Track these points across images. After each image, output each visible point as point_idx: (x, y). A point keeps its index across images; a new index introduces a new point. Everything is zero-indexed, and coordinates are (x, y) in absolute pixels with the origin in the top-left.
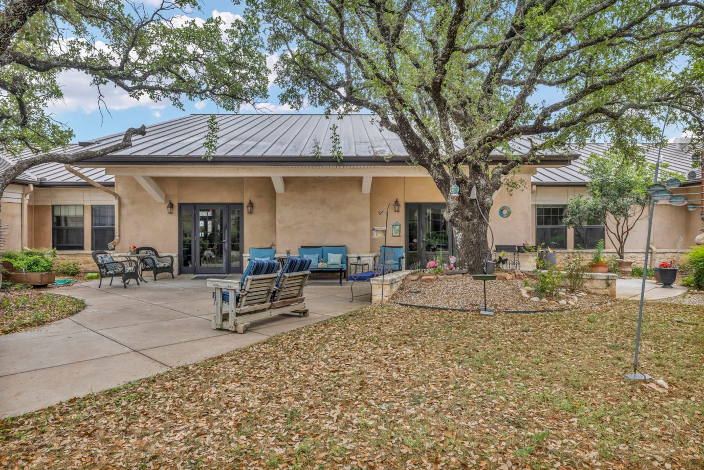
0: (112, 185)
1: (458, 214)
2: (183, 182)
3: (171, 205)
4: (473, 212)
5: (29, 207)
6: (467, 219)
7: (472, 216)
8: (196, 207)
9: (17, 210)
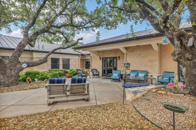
0: (90, 54)
1: (181, 57)
2: (103, 52)
3: (100, 58)
4: (193, 55)
5: (81, 60)
6: (188, 59)
7: (192, 58)
8: (106, 58)
9: (78, 60)
